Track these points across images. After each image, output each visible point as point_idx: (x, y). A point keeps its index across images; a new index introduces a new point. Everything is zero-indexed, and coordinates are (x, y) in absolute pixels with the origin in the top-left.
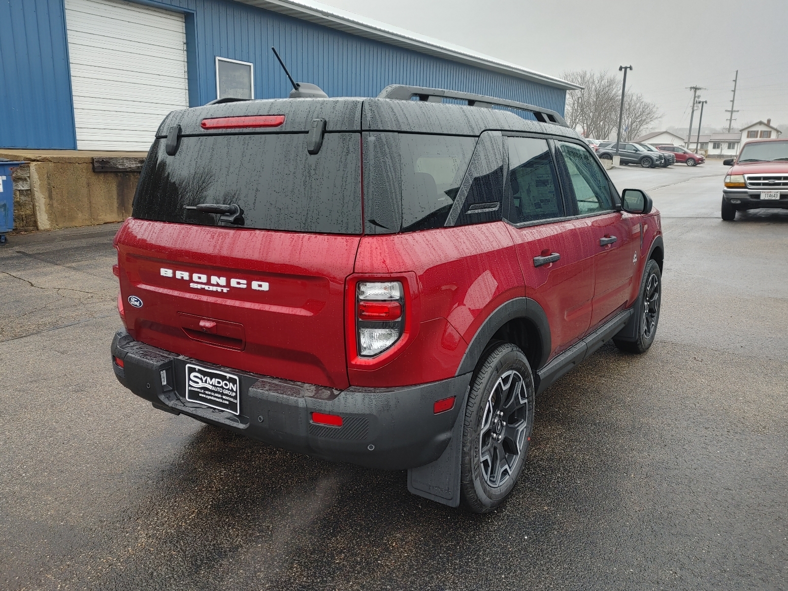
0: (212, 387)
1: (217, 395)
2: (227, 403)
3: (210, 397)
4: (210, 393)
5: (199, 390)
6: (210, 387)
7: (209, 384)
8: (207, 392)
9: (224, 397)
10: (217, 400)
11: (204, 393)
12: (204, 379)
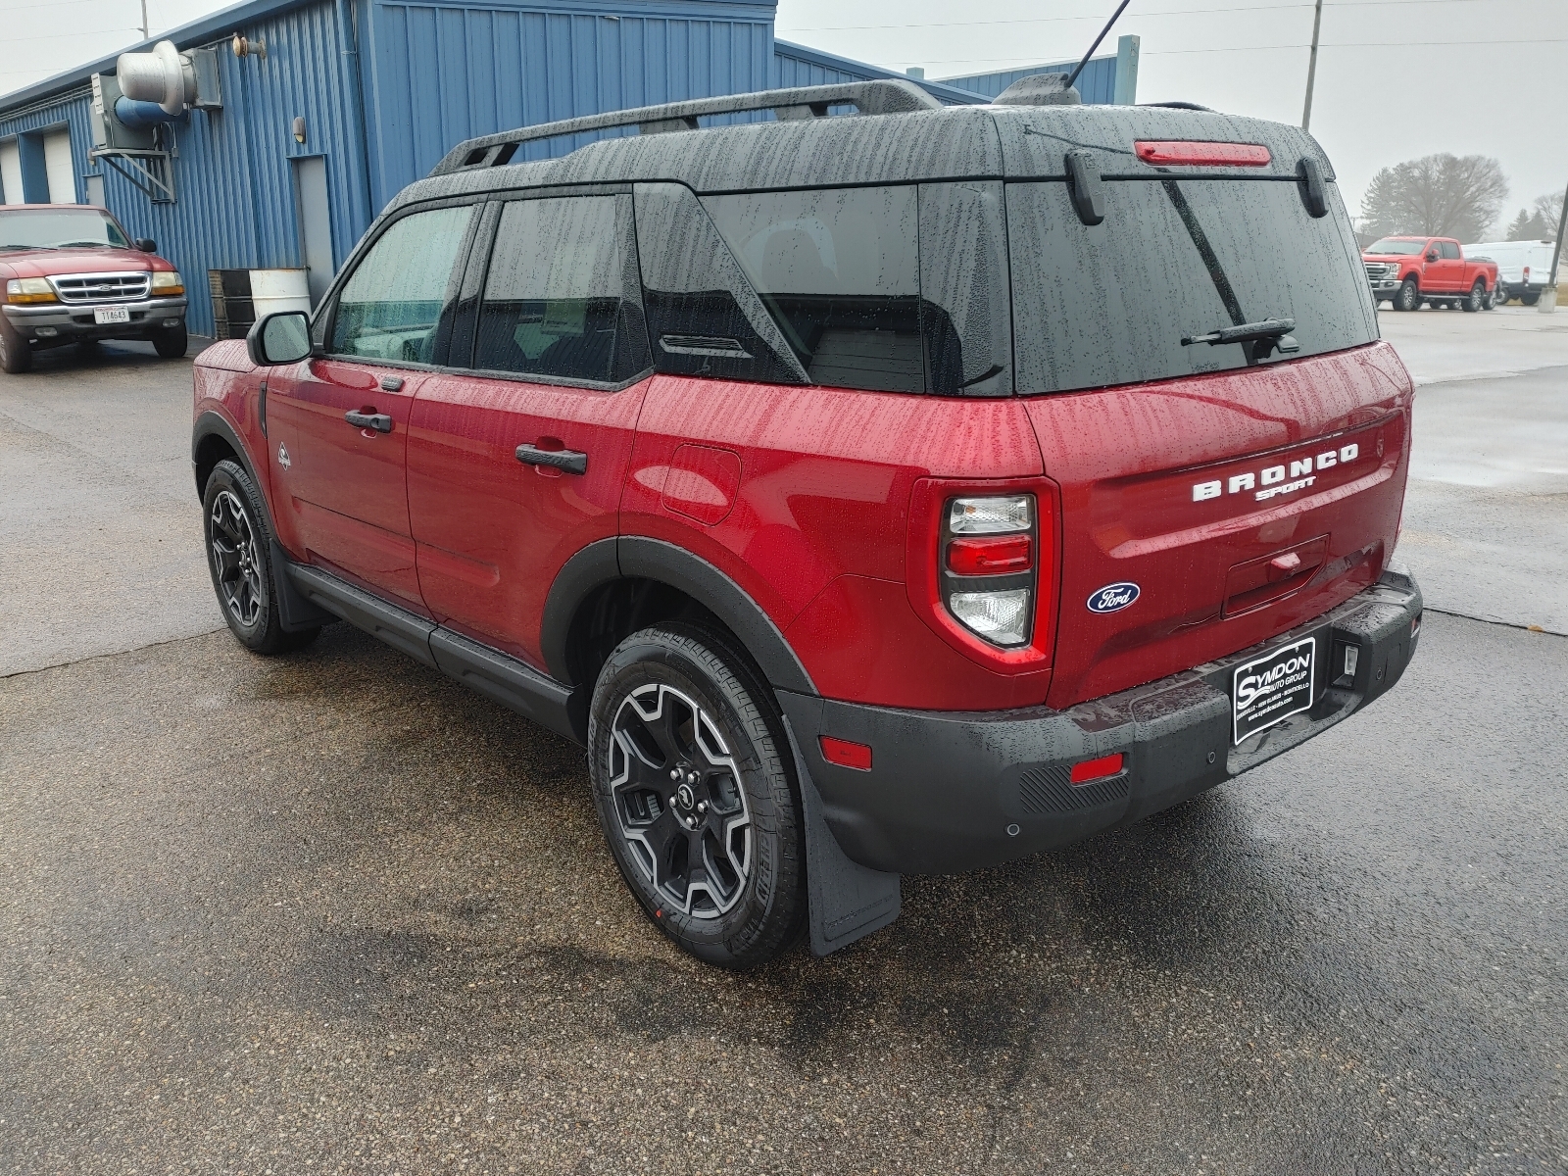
0: (1268, 687)
1: (1275, 698)
2: (1290, 699)
3: (1264, 711)
4: (1264, 703)
5: (1249, 711)
6: (1266, 690)
7: (1268, 684)
8: (1260, 705)
9: (1286, 693)
10: (1274, 707)
11: (1258, 710)
12: (1260, 681)
